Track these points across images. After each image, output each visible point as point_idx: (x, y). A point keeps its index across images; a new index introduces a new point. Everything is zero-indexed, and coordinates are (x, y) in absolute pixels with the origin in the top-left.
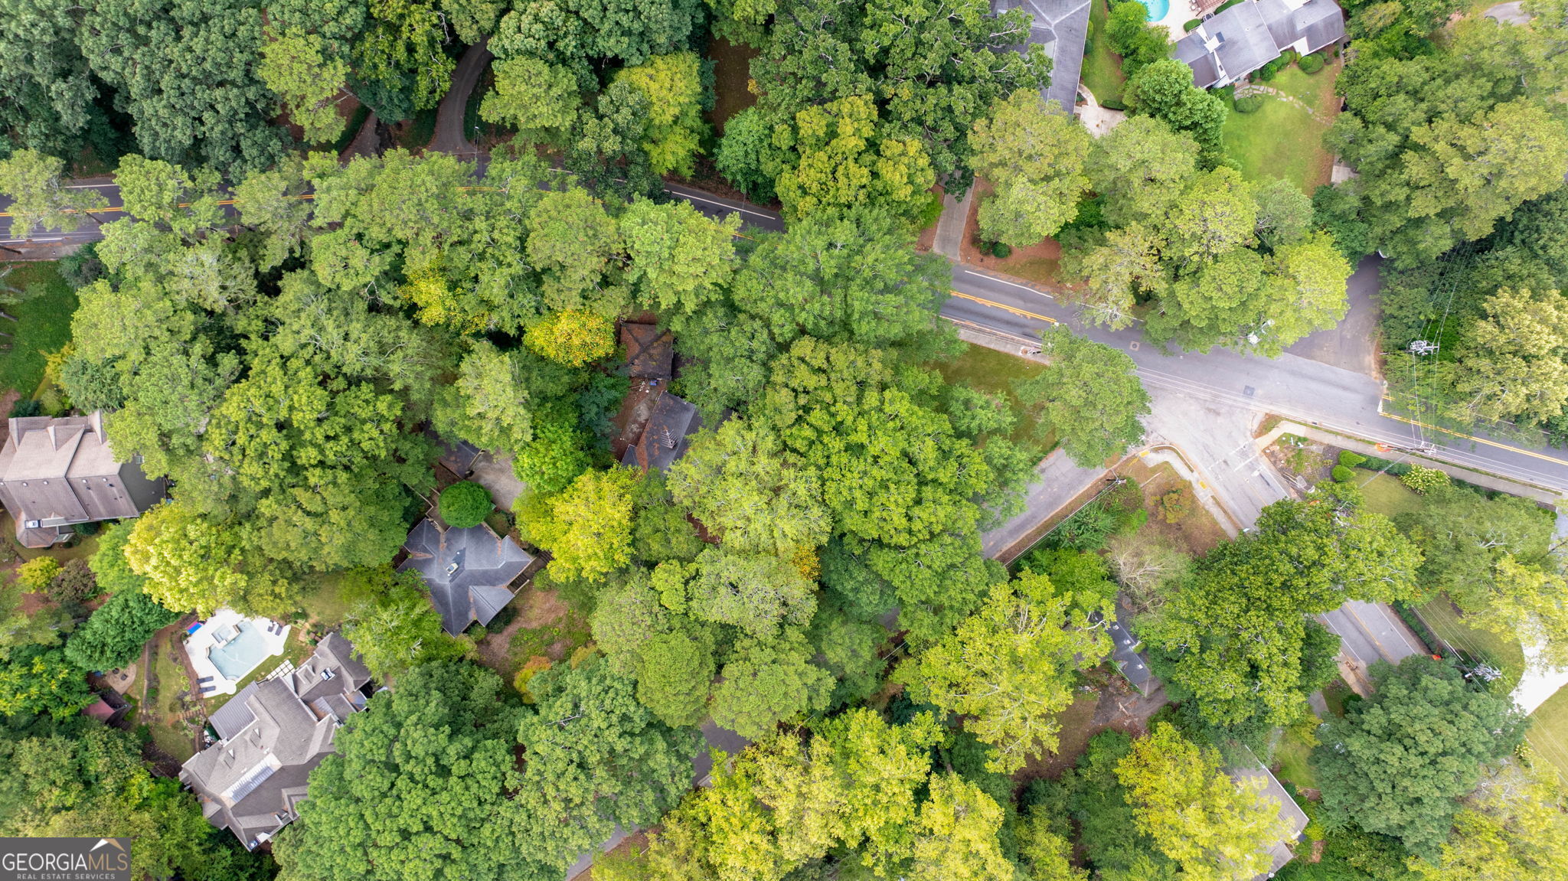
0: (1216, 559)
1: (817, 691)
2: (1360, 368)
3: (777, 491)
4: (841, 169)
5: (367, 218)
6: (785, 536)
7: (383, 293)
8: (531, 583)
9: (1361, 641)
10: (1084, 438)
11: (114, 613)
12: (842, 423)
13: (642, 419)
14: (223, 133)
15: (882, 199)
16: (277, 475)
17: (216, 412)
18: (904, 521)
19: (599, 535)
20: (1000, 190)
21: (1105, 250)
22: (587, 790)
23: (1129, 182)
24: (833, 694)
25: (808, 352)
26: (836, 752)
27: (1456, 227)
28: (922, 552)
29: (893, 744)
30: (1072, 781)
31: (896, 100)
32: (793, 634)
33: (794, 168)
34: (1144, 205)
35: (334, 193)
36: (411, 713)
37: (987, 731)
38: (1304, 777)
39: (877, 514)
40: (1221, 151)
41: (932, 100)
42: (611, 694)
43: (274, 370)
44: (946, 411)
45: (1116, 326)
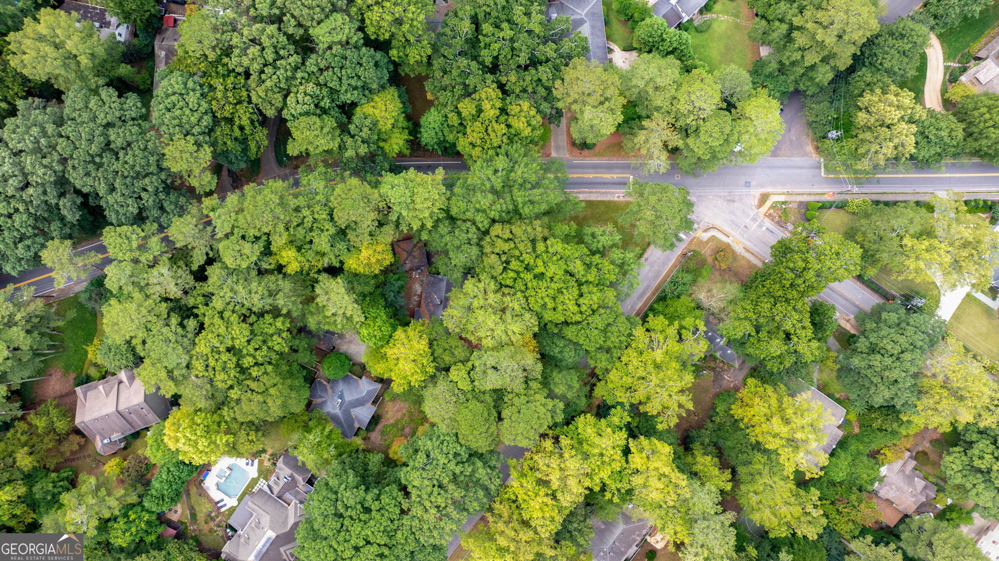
0: (754, 281)
1: (555, 412)
2: (806, 154)
3: (503, 310)
4: (490, 128)
5: (245, 226)
6: (514, 333)
7: (263, 264)
8: (383, 399)
9: (848, 304)
10: (661, 236)
11: (164, 477)
12: (528, 264)
13: (419, 292)
14: (154, 201)
15: (516, 138)
16: (235, 377)
17: (194, 352)
18: (576, 308)
19: (414, 361)
20: (578, 116)
21: (644, 132)
22: (446, 498)
23: (647, 92)
24: (564, 411)
25: (500, 232)
26: (574, 442)
27: (833, 65)
28: (590, 322)
29: (604, 429)
30: (710, 425)
31: (509, 83)
32: (534, 385)
33: (464, 134)
34: (658, 103)
35: (223, 217)
36: (341, 484)
37: (652, 409)
38: (838, 388)
39: (560, 308)
40: (693, 59)
41: (528, 78)
42: (445, 444)
43: (217, 320)
44: (583, 242)
45: (662, 170)
